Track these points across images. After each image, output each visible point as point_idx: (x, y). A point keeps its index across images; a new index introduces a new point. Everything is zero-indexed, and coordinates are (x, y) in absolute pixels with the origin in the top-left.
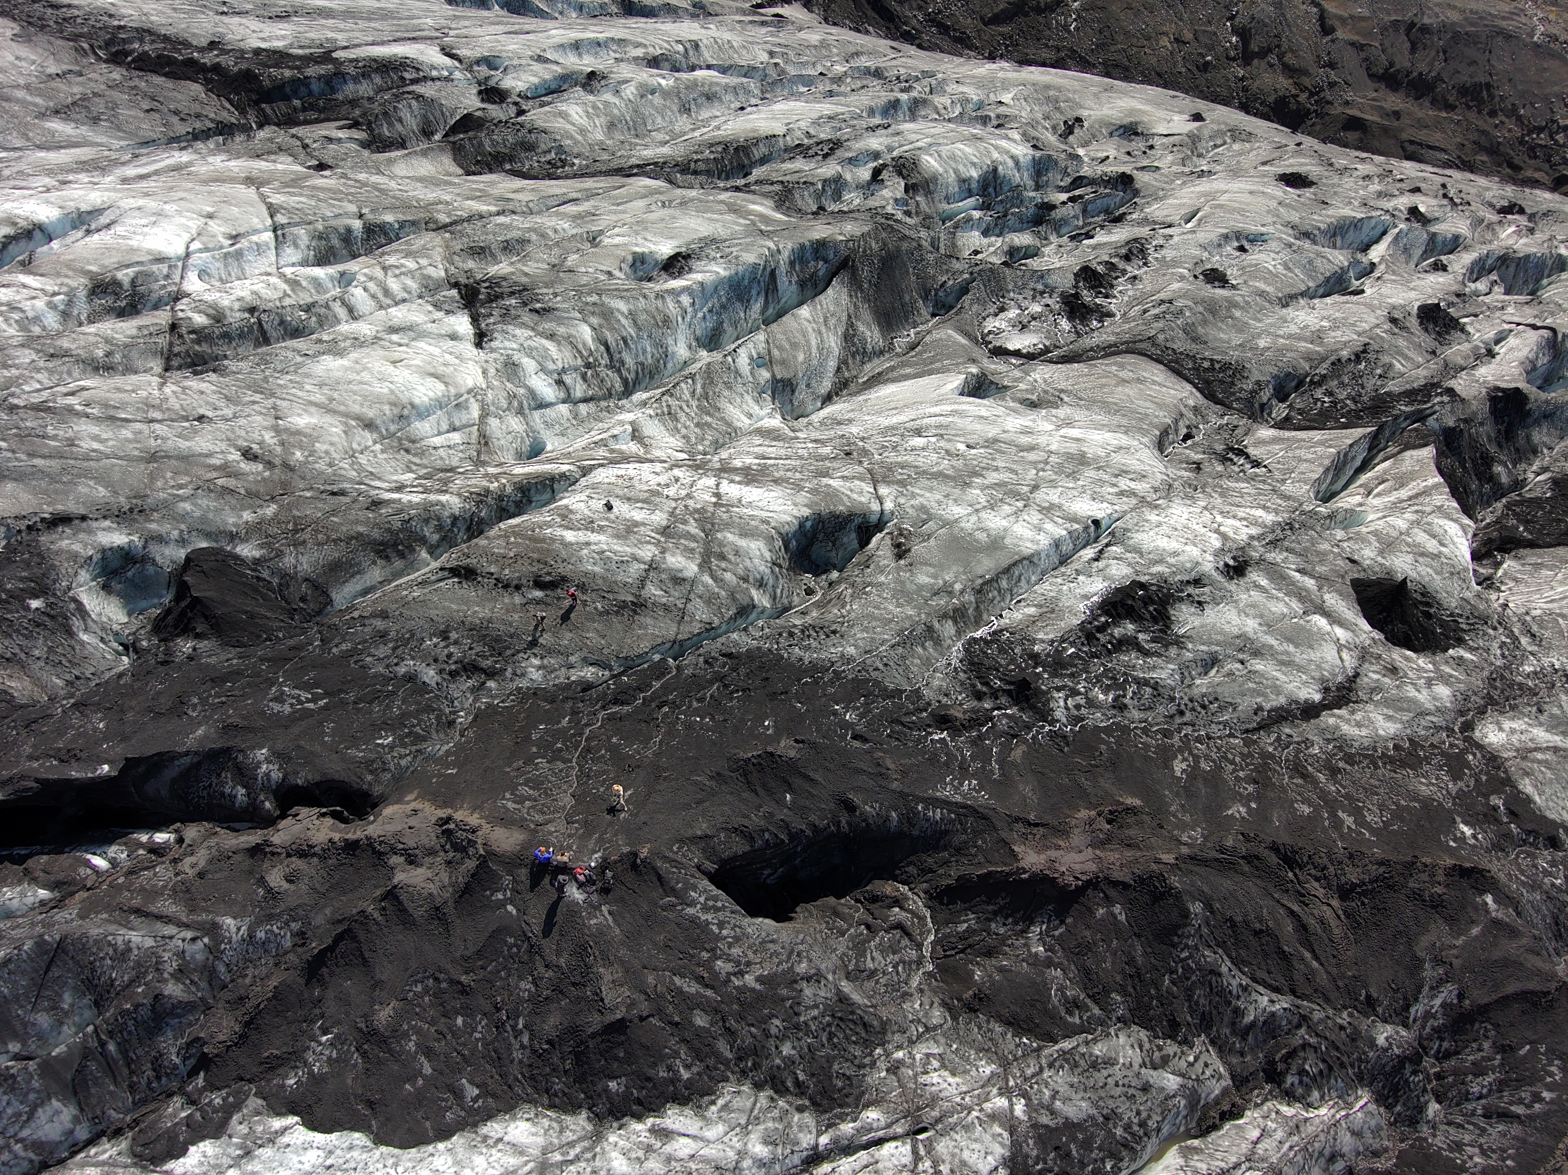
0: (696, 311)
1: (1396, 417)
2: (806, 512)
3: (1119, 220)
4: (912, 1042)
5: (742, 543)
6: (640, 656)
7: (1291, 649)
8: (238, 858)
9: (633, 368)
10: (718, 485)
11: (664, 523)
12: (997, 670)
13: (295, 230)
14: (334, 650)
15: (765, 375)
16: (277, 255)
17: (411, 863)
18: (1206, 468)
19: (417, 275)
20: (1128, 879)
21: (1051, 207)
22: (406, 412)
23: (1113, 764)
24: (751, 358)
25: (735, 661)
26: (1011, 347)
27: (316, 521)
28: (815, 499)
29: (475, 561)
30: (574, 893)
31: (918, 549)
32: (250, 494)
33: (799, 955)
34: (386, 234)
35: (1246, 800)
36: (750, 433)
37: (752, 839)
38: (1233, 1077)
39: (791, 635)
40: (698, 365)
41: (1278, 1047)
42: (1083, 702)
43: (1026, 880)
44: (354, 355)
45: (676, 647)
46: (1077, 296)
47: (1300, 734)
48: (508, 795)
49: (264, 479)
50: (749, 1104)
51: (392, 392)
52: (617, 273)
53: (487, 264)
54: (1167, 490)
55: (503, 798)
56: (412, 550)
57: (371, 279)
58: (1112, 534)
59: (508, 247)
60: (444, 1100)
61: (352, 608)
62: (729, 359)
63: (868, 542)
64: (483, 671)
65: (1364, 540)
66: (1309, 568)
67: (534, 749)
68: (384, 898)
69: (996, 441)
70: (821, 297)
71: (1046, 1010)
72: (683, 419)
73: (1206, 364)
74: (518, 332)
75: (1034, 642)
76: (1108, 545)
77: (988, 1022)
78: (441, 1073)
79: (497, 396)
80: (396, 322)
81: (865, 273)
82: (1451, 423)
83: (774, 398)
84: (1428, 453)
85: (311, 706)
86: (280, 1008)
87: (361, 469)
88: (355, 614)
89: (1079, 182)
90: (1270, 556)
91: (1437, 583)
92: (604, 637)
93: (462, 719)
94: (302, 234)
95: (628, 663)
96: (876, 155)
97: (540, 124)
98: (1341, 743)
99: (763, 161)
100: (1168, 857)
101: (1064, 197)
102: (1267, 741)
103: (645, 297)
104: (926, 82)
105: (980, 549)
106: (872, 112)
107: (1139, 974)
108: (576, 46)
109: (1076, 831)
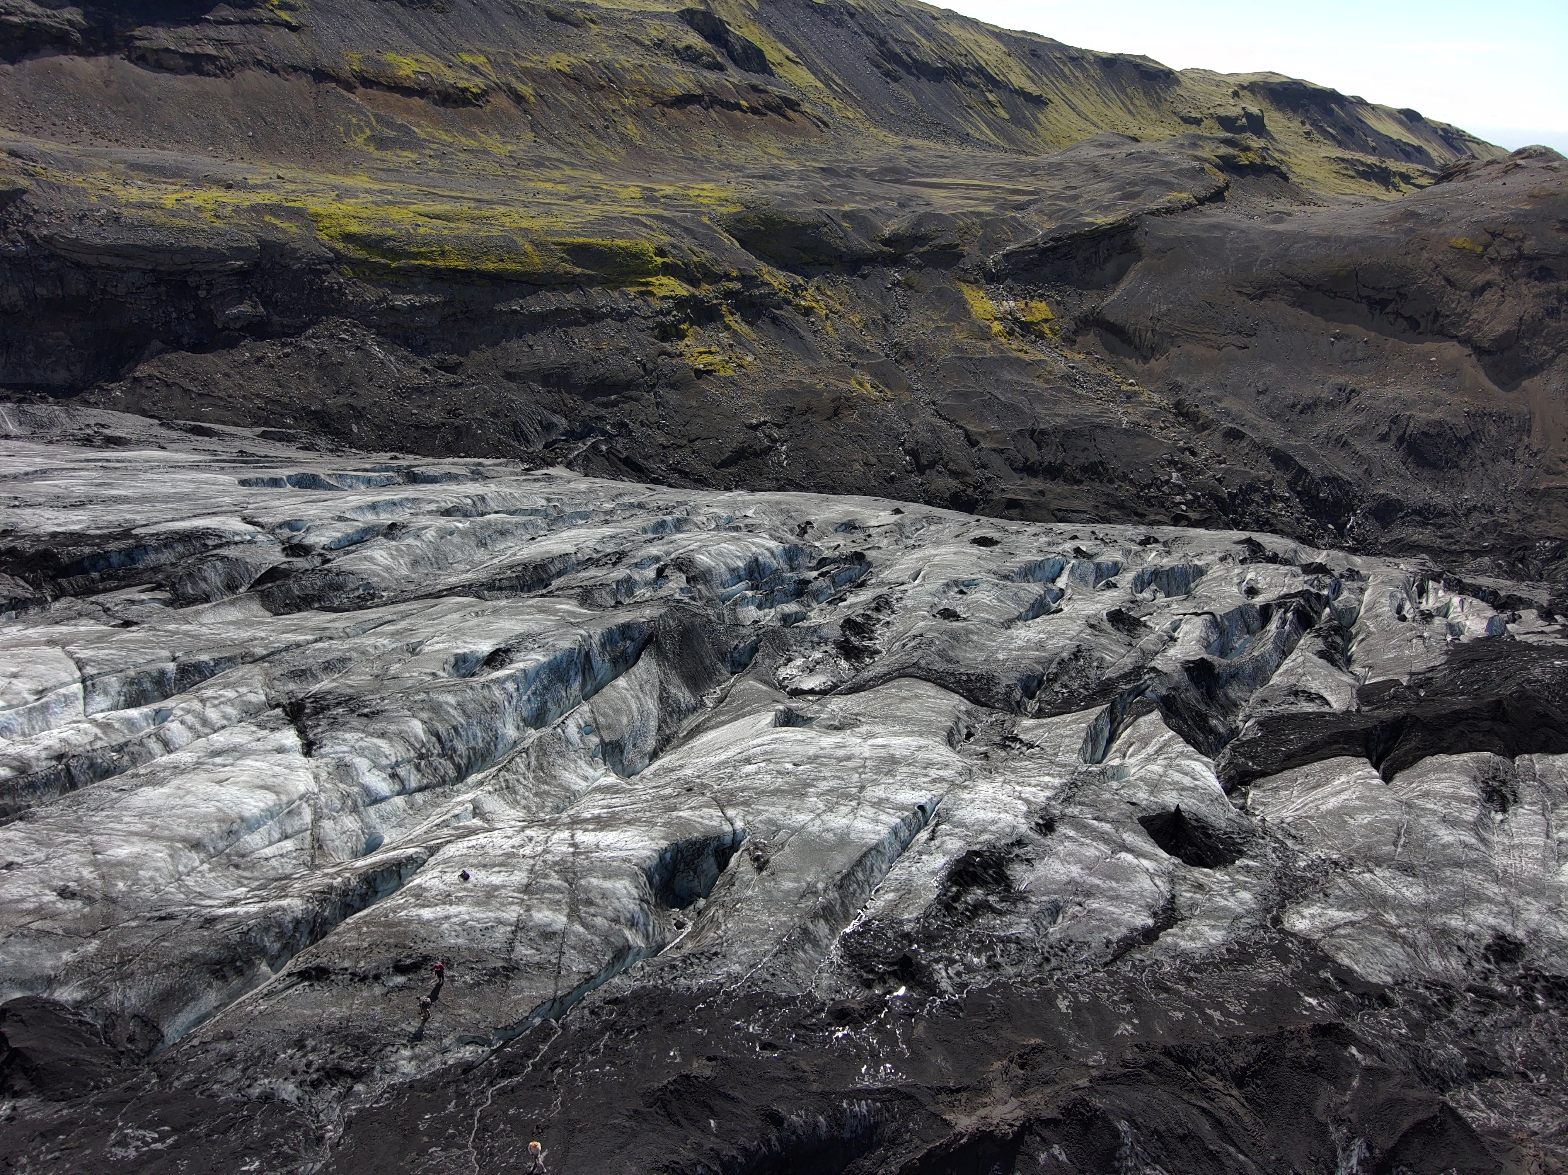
0: (520, 695)
1: (1122, 695)
2: (664, 844)
3: (862, 585)
5: (608, 884)
6: (520, 1022)
7: (1114, 884)
9: (465, 753)
10: (572, 836)
11: (525, 881)
12: (877, 956)
13: (106, 679)
14: (176, 1084)
15: (594, 740)
16: (85, 704)
18: (993, 755)
19: (237, 702)
20: (1056, 1114)
21: (807, 582)
22: (235, 827)
23: (1007, 1014)
24: (579, 727)
25: (622, 1006)
26: (806, 686)
27: (146, 949)
28: (670, 831)
29: (325, 960)
31: (775, 858)
32: (69, 933)
34: (200, 672)
35: (1128, 1018)
36: (590, 793)
39: (673, 967)
40: (529, 741)
42: (961, 968)
43: (966, 1143)
44: (175, 782)
45: (557, 1005)
46: (847, 641)
47: (1150, 957)
49: (84, 915)
51: (219, 809)
52: (441, 673)
53: (309, 683)
54: (969, 773)
56: (251, 964)
57: (188, 712)
58: (938, 815)
59: (328, 667)
61: (190, 1036)
62: (559, 730)
63: (726, 863)
64: (349, 1074)
65: (1135, 786)
66: (1102, 815)
67: (426, 1139)
69: (817, 757)
70: (635, 668)
72: (522, 790)
73: (964, 678)
74: (348, 736)
75: (901, 923)
76: (937, 825)
79: (329, 797)
80: (218, 746)
81: (668, 646)
82: (1163, 691)
83: (605, 760)
84: (1156, 716)
85: (158, 1146)
87: (188, 891)
88: (195, 1042)
89: (823, 562)
90: (1069, 811)
91: (1204, 810)
92: (477, 1010)
93: (332, 1133)
94: (113, 682)
95: (508, 1033)
96: (657, 559)
97: (347, 567)
98: (1184, 957)
99: (559, 574)
100: (1083, 1082)
101: (815, 574)
102: (1126, 969)
103: (472, 688)
104: (682, 508)
105: (831, 848)
106: (645, 531)
108: (374, 507)
109: (996, 1084)
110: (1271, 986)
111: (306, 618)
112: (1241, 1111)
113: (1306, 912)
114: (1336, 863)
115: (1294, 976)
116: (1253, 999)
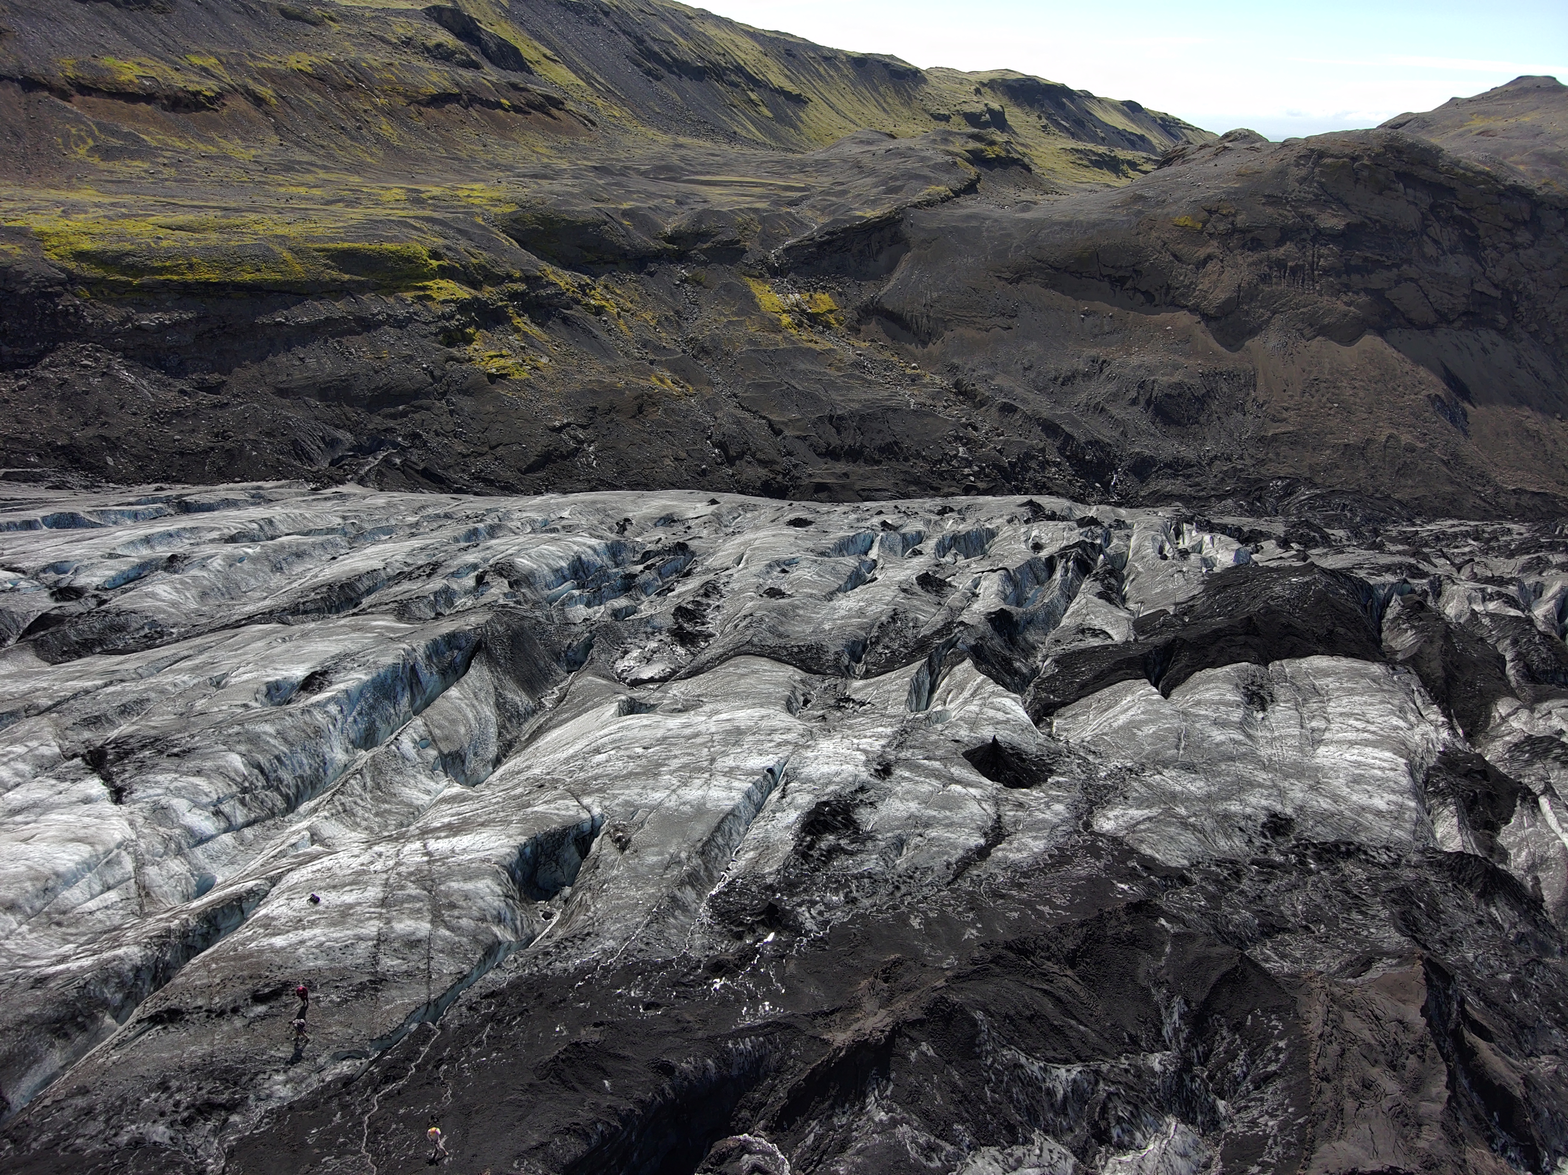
0: (346, 717)
1: (937, 649)
2: (522, 839)
3: (688, 574)
5: (469, 886)
6: (395, 1031)
7: (948, 813)
9: (292, 782)
10: (425, 846)
11: (381, 895)
12: (744, 909)
14: (34, 1146)
15: (432, 753)
18: (830, 716)
20: (921, 1015)
21: (633, 576)
22: (51, 884)
24: (414, 742)
25: (500, 999)
26: (645, 675)
28: (527, 826)
29: (176, 1001)
31: (636, 836)
35: (972, 924)
36: (435, 804)
37: (587, 1134)
38: (1074, 1153)
39: (548, 954)
40: (361, 763)
41: (1092, 1109)
42: (823, 908)
43: (845, 1055)
45: (432, 1008)
46: (681, 627)
47: (985, 871)
51: (30, 868)
52: (253, 704)
53: (105, 730)
54: (810, 734)
56: (93, 1018)
58: (786, 774)
59: (125, 711)
61: (39, 1099)
62: (393, 748)
63: (588, 849)
64: (222, 1107)
65: (957, 726)
66: (931, 754)
67: (316, 1151)
69: (665, 738)
70: (466, 677)
71: (910, 1166)
72: (360, 812)
73: (796, 650)
74: (160, 778)
75: (763, 877)
76: (786, 784)
79: (150, 843)
81: (498, 651)
82: (973, 642)
83: (446, 771)
84: (968, 663)
89: (647, 555)
90: (902, 755)
91: (1017, 739)
92: (350, 1026)
93: (212, 1166)
95: (384, 1043)
96: (475, 567)
97: (127, 606)
98: (1014, 867)
99: (371, 590)
100: (941, 983)
101: (640, 567)
102: (965, 885)
103: (290, 715)
104: (493, 515)
105: (690, 819)
106: (456, 540)
107: (965, 1096)
108: (147, 540)
109: (865, 999)
110: (1089, 879)
111: (89, 664)
112: (1076, 988)
113: (1111, 814)
114: (1130, 770)
115: (1107, 868)
116: (1075, 892)
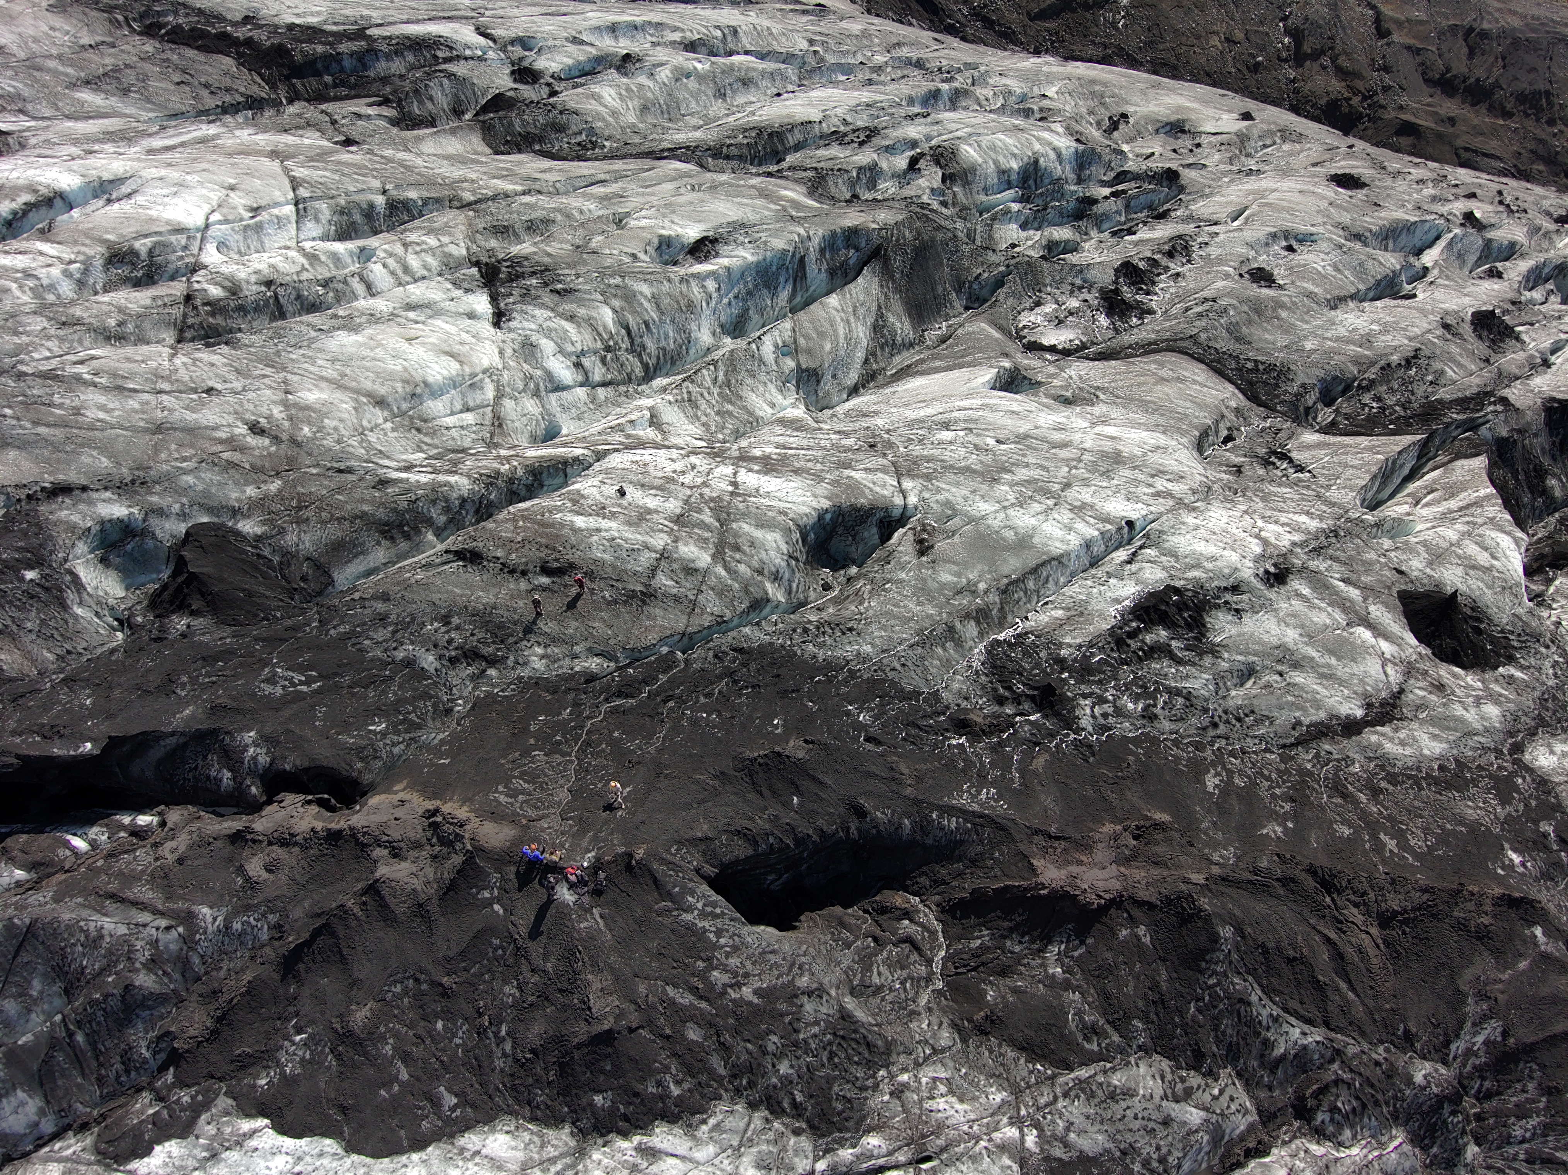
0: (721, 297)
1: (1447, 426)
2: (826, 504)
3: (1163, 216)
4: (918, 1065)
5: (758, 534)
6: (647, 648)
7: (1333, 661)
8: (219, 844)
9: (654, 353)
10: (735, 474)
11: (678, 511)
12: (1021, 675)
13: (317, 204)
14: (332, 632)
15: (790, 364)
16: (298, 229)
17: (395, 856)
18: (1247, 471)
19: (438, 252)
20: (1154, 899)
21: (1093, 201)
22: (419, 390)
23: (1141, 776)
24: (776, 346)
25: (746, 656)
26: (1046, 342)
27: (321, 499)
28: (836, 491)
29: (481, 544)
30: (565, 894)
31: (941, 546)
32: (254, 468)
33: (800, 968)
35: (1282, 819)
36: (772, 423)
37: (756, 842)
38: (1260, 1113)
39: (806, 631)
40: (721, 352)
41: (1309, 1082)
42: (1110, 710)
43: (1044, 896)
44: (369, 331)
45: (686, 639)
46: (1117, 291)
47: (1340, 751)
48: (501, 789)
49: (270, 454)
50: (742, 1125)
51: (405, 369)
52: (642, 256)
53: (510, 243)
54: (1206, 492)
55: (496, 791)
56: (418, 532)
57: (391, 255)
58: (1147, 536)
59: (531, 227)
60: (420, 1108)
61: (354, 589)
62: (754, 346)
63: (889, 538)
64: (484, 658)
65: (1412, 551)
66: (1354, 577)
67: (532, 741)
68: (365, 892)
69: (1027, 436)
70: (851, 286)
71: (1062, 1036)
72: (703, 405)
73: (1250, 365)
74: (537, 312)
75: (1060, 646)
76: (1141, 547)
77: (1000, 1046)
78: (418, 1079)
79: (513, 376)
80: (413, 299)
81: (897, 262)
82: (1504, 433)
83: (798, 388)
85: (304, 688)
86: (253, 1003)
87: (369, 447)
88: (356, 596)
89: (1122, 176)
92: (610, 627)
93: (460, 707)
94: (324, 208)
95: (635, 655)
96: (914, 144)
97: (572, 105)
98: (1384, 762)
99: (798, 147)
101: (1106, 191)
102: (1305, 758)
103: (669, 280)
104: (968, 74)
105: (1007, 548)
106: (911, 101)
107: (1163, 1001)
108: (613, 29)
109: (1100, 846)
111: (520, 163)
112: (1372, 952)
116: (1444, 838)
